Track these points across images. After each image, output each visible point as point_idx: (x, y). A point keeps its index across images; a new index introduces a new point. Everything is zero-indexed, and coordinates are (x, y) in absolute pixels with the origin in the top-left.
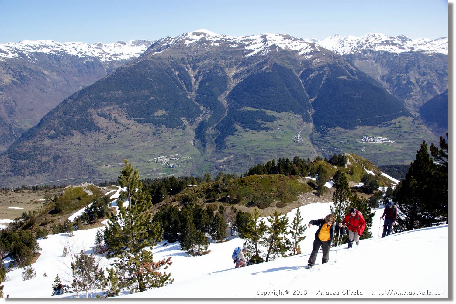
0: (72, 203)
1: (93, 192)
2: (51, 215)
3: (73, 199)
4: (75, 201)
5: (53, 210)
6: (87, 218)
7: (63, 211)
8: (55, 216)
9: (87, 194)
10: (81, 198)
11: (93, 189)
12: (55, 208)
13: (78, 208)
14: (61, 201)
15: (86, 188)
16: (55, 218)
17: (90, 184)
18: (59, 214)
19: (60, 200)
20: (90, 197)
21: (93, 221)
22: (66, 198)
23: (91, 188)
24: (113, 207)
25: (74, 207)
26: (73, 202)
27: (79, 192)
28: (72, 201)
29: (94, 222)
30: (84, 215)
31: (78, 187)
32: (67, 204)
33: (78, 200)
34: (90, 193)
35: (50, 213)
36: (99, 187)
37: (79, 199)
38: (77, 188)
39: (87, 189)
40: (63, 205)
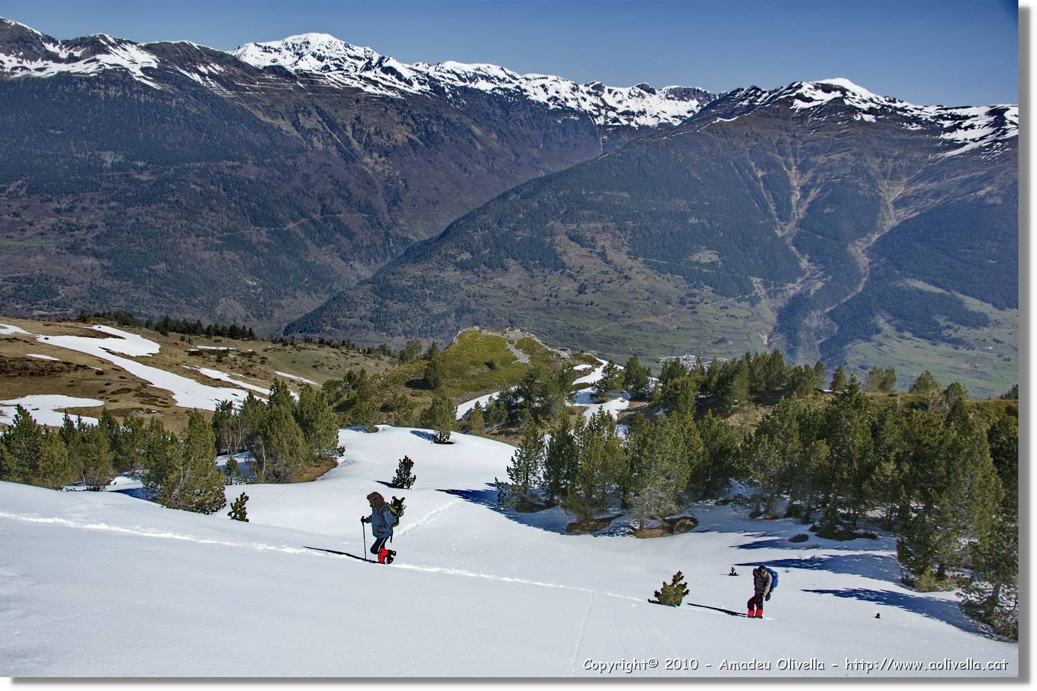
0: (471, 373)
1: (532, 359)
2: (410, 390)
3: (475, 364)
4: (479, 369)
5: (420, 378)
6: (501, 417)
7: (443, 387)
8: (421, 395)
9: (515, 358)
10: (497, 365)
11: (534, 350)
12: (426, 375)
13: (483, 388)
14: (444, 361)
15: (516, 343)
16: (418, 399)
17: (527, 335)
18: (430, 392)
19: (442, 357)
20: (520, 368)
21: (514, 430)
22: (458, 356)
23: (528, 347)
24: (578, 405)
25: (474, 383)
26: (474, 371)
27: (494, 349)
28: (472, 367)
29: (517, 433)
30: (495, 407)
31: (495, 334)
32: (458, 372)
33: (486, 369)
34: (523, 358)
35: (409, 384)
36: (550, 349)
37: (490, 365)
38: (492, 337)
39: (517, 347)
40: (447, 372)
